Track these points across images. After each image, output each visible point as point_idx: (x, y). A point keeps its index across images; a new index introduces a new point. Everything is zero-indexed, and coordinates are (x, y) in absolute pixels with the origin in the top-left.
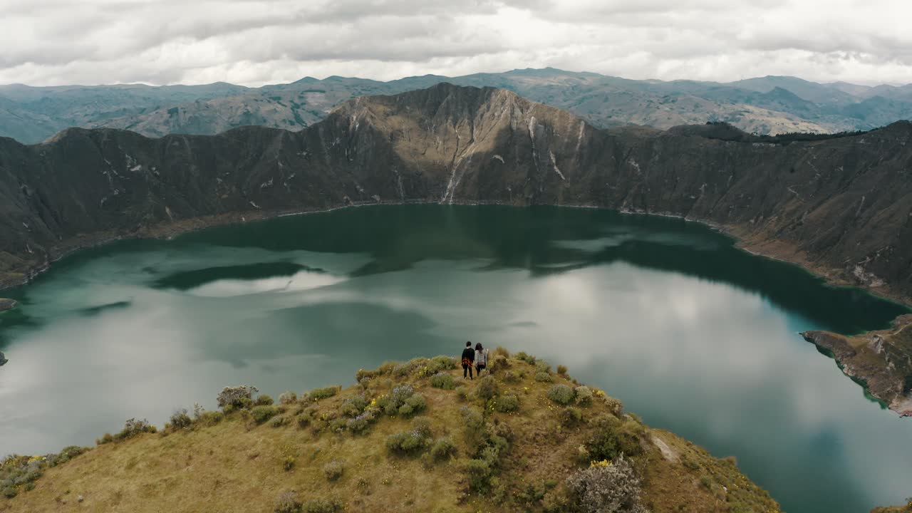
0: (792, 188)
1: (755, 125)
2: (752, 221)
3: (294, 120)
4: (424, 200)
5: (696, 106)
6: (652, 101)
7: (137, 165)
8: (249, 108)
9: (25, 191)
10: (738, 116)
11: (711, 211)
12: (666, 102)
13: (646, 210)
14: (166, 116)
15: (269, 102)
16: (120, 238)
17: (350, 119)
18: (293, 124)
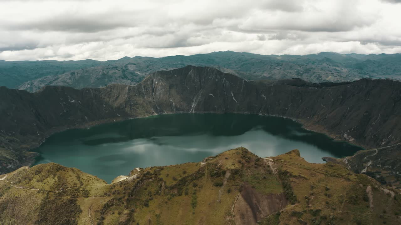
0: (323, 105)
1: (315, 74)
2: (308, 117)
3: (123, 77)
4: (183, 112)
5: (291, 67)
6: (272, 66)
7: (73, 100)
8: (104, 72)
10: (308, 71)
11: (293, 114)
12: (278, 65)
13: (269, 114)
14: (70, 75)
15: (112, 69)
16: (68, 129)
17: (153, 80)
18: (123, 78)
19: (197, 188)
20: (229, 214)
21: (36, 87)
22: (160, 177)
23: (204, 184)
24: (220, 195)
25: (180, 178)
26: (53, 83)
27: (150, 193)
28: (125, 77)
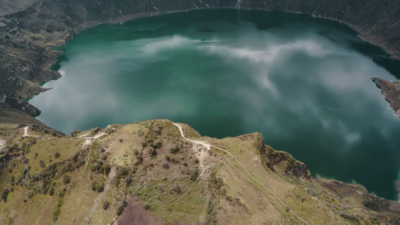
0: (385, 13)
4: (228, 6)
9: (62, 6)
11: (351, 19)
19: (68, 187)
23: (78, 181)
25: (49, 165)
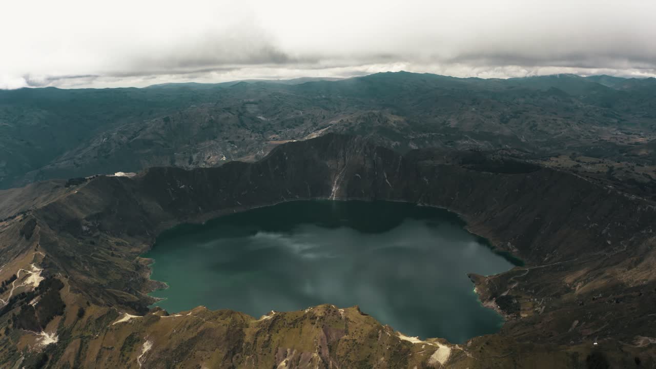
1: (528, 121)
3: (239, 124)
4: (320, 197)
6: (465, 104)
7: (182, 185)
8: (212, 117)
10: (519, 115)
11: (460, 207)
12: (474, 103)
13: (430, 204)
14: (163, 123)
15: (224, 111)
17: (283, 154)
18: (239, 127)
19: (302, 325)
20: (315, 338)
21: (115, 142)
22: (285, 318)
23: (306, 323)
24: (313, 329)
25: (294, 319)
26: (138, 135)
27: (279, 326)
28: (242, 125)
